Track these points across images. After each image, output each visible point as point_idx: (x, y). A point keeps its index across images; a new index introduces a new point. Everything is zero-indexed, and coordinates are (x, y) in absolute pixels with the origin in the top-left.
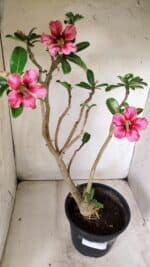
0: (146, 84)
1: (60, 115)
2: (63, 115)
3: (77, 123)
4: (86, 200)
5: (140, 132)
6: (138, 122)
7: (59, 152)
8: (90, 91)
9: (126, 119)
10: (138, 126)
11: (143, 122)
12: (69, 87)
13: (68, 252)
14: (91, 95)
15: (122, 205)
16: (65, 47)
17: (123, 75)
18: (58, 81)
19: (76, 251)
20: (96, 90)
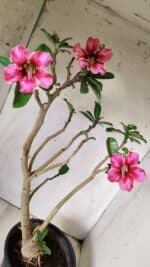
0: (146, 142)
1: (50, 135)
3: (63, 150)
4: (34, 238)
5: (135, 183)
6: (137, 172)
7: (30, 173)
8: (91, 124)
9: (126, 163)
10: (136, 176)
11: (141, 173)
12: (72, 111)
14: (90, 128)
16: (95, 66)
17: (126, 124)
18: (65, 100)
20: (98, 126)
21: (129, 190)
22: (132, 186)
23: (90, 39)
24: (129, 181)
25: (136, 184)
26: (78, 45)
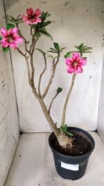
2: (43, 73)
4: (61, 133)
12: (44, 54)
13: (52, 176)
15: (89, 140)
16: (35, 21)
19: (58, 176)
21: (81, 72)
22: (82, 70)
23: (28, 10)
24: (79, 68)
25: (83, 67)
26: (23, 16)
